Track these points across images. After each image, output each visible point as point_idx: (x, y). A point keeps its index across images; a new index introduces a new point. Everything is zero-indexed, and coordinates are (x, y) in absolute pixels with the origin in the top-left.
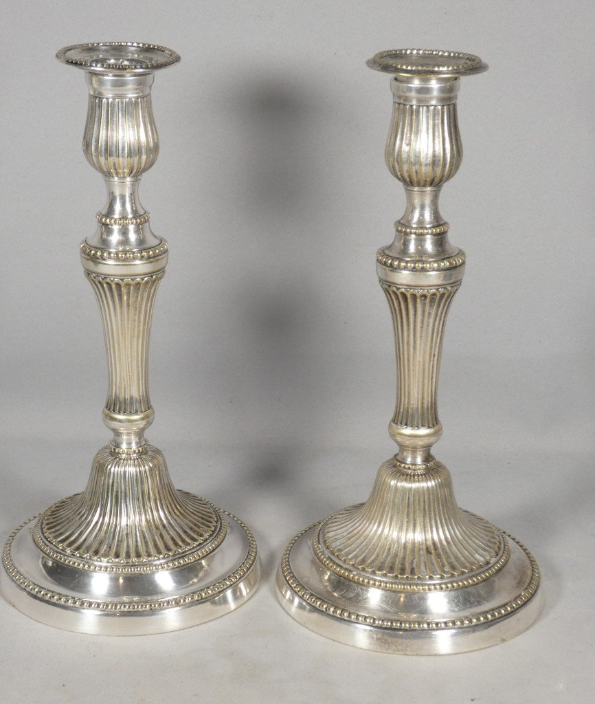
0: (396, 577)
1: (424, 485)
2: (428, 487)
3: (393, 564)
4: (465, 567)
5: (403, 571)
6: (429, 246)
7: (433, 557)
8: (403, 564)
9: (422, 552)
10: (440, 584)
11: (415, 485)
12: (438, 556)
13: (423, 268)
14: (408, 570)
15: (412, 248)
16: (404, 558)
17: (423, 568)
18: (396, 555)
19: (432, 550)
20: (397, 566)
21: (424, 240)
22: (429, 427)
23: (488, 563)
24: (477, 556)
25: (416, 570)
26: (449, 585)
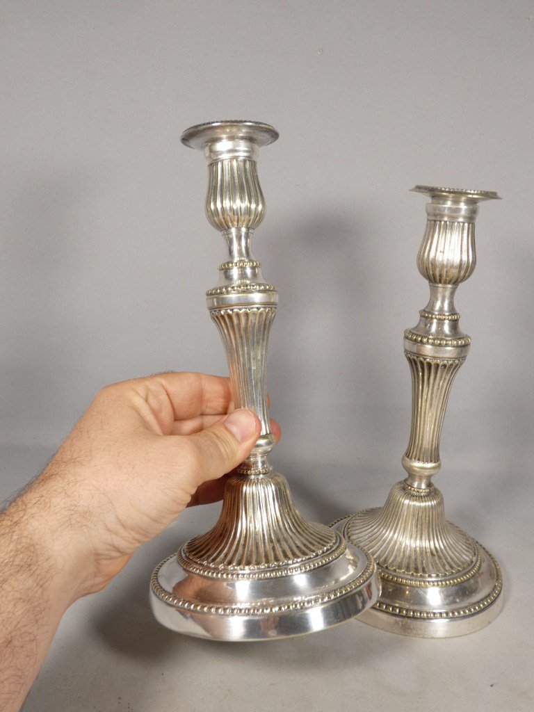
0: (412, 574)
1: (429, 504)
2: (432, 505)
3: (409, 564)
4: (459, 566)
5: (416, 570)
6: (446, 329)
7: (436, 558)
8: (416, 564)
9: (428, 554)
10: (437, 581)
11: (423, 504)
12: (439, 557)
13: (440, 344)
14: (420, 570)
15: (434, 328)
16: (416, 559)
17: (431, 567)
18: (410, 557)
19: (435, 554)
20: (412, 566)
21: (443, 324)
22: (435, 462)
23: (472, 562)
24: (464, 556)
25: (426, 570)
26: (444, 583)
